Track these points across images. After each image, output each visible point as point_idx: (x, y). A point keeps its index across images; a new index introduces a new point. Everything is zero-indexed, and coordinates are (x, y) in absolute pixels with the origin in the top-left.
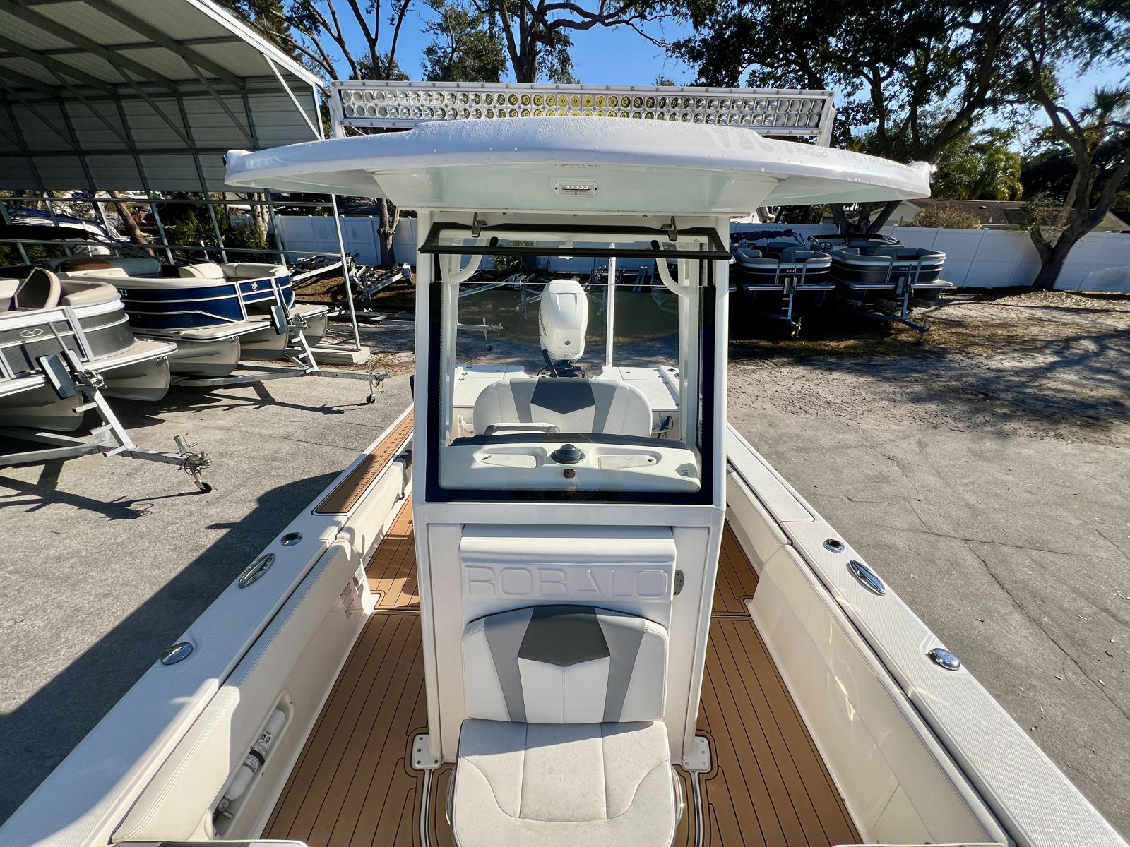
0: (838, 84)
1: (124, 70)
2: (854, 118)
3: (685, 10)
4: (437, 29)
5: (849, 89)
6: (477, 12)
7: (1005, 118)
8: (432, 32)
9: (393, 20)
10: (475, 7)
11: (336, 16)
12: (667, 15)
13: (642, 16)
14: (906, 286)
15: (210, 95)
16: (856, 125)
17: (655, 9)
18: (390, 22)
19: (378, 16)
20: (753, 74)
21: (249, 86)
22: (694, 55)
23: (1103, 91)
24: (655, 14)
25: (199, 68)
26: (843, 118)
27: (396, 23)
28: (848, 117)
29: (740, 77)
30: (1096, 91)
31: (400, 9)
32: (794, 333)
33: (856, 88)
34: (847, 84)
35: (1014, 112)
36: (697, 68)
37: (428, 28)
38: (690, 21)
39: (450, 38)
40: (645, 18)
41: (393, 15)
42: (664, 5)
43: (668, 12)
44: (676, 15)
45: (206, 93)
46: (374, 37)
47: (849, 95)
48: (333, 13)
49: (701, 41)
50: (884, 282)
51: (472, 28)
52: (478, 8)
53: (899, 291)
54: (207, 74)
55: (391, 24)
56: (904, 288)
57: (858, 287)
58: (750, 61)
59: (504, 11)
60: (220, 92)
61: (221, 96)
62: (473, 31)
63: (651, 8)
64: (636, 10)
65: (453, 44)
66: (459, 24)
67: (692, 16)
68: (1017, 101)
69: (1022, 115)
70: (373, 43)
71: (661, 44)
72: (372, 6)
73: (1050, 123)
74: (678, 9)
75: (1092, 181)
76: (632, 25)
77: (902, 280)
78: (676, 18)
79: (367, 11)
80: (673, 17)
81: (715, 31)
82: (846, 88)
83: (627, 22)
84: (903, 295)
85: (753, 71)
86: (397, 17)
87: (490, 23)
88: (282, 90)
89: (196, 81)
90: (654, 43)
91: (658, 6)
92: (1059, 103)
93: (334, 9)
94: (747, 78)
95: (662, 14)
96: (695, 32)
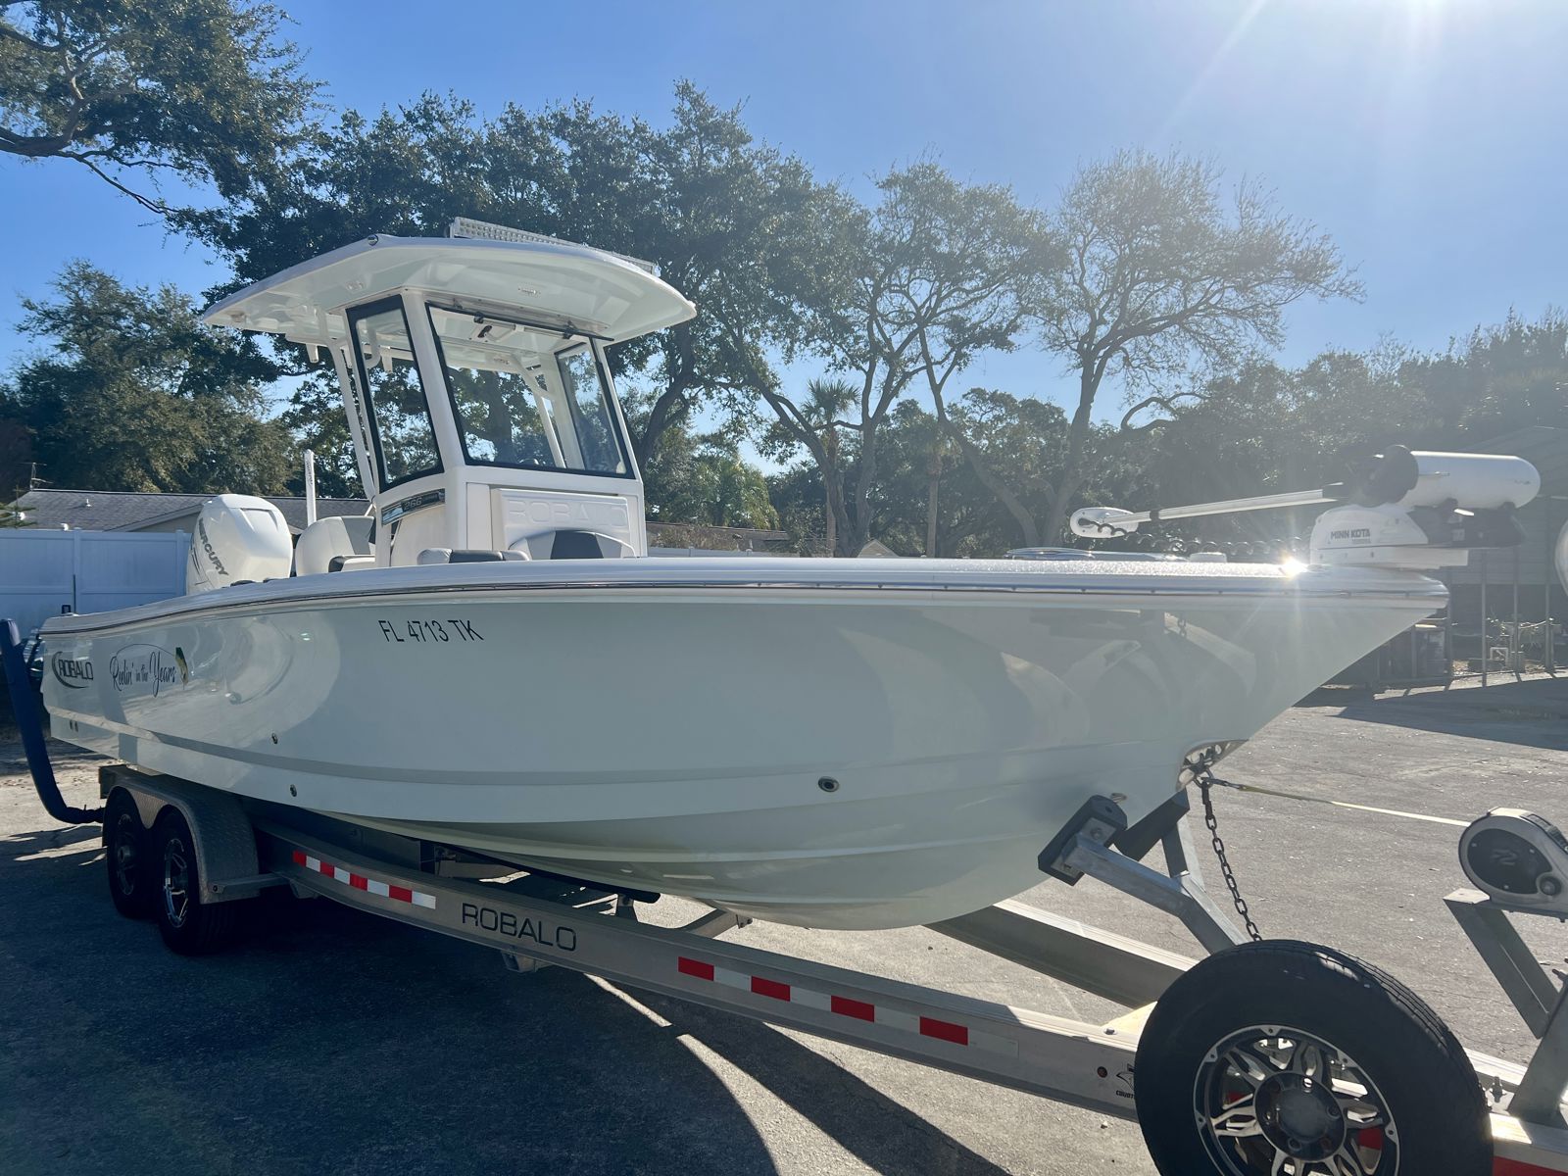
3: (201, 164)
7: (724, 406)
12: (165, 165)
13: (109, 157)
17: (139, 149)
22: (227, 239)
23: (818, 383)
24: (139, 157)
30: (812, 386)
35: (731, 398)
36: (235, 260)
38: (214, 184)
40: (120, 160)
43: (164, 159)
44: (183, 169)
63: (125, 145)
67: (217, 176)
68: (731, 385)
69: (743, 404)
71: (160, 207)
73: (776, 417)
74: (185, 159)
75: (840, 487)
76: (90, 164)
78: (184, 172)
80: (177, 171)
83: (80, 158)
90: (140, 202)
91: (144, 148)
92: (777, 391)
95: (152, 159)
96: (225, 202)
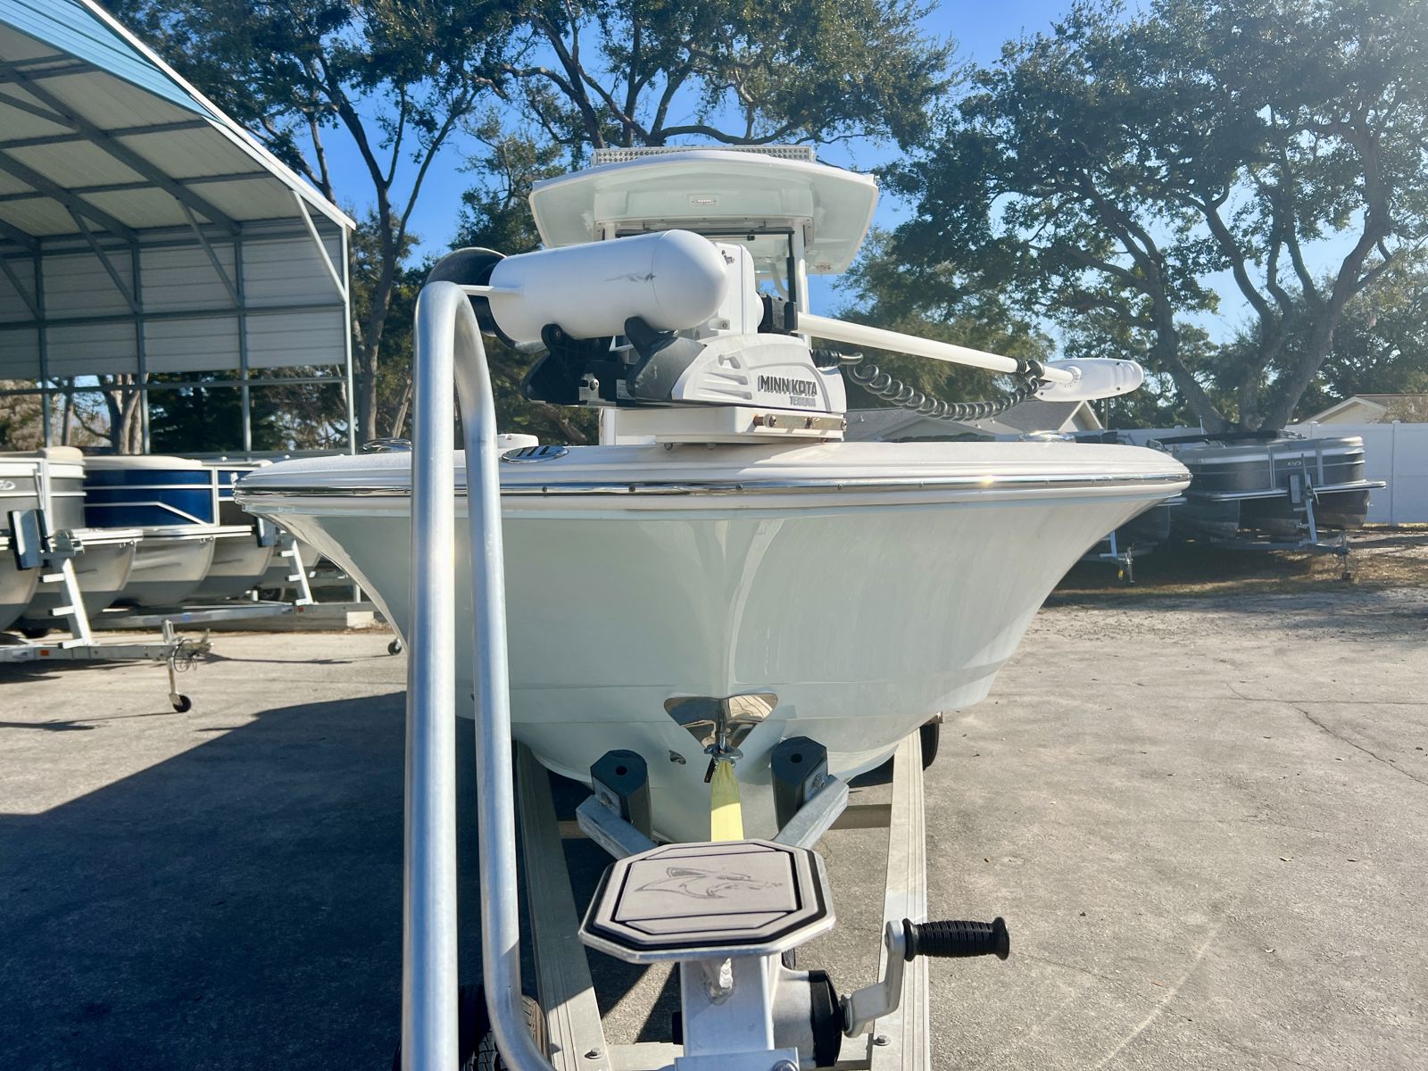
0: (1158, 216)
1: (83, 218)
2: (1196, 263)
3: (882, 127)
4: (484, 167)
5: (1179, 222)
6: (551, 143)
8: (476, 171)
9: (419, 156)
10: (550, 135)
11: (323, 155)
12: (856, 136)
13: (817, 138)
14: (1304, 491)
15: (199, 243)
16: (1203, 272)
17: (835, 128)
18: (414, 158)
19: (396, 151)
20: (1011, 207)
21: (247, 231)
22: (907, 185)
24: (836, 134)
25: (194, 212)
26: (1178, 264)
27: (423, 160)
28: (1184, 262)
29: (990, 213)
31: (431, 142)
32: (1121, 572)
33: (1189, 220)
34: (1172, 216)
36: (916, 203)
37: (469, 166)
38: (894, 142)
39: (506, 178)
40: (822, 141)
41: (420, 150)
42: (851, 122)
43: (856, 131)
44: (870, 134)
45: (195, 242)
46: (386, 179)
47: (1181, 230)
48: (319, 151)
49: (912, 165)
50: (1268, 488)
51: (543, 164)
52: (555, 137)
53: (1296, 499)
54: (200, 218)
55: (416, 161)
56: (1302, 493)
57: (1225, 497)
58: (1000, 190)
59: (598, 139)
60: (210, 240)
61: (212, 245)
62: (543, 168)
63: (829, 127)
64: (807, 130)
65: (510, 185)
66: (521, 158)
67: (895, 134)
70: (382, 186)
72: (390, 140)
74: (872, 126)
77: (1294, 480)
78: (871, 138)
79: (381, 147)
80: (865, 138)
81: (936, 152)
82: (1172, 221)
84: (1303, 504)
85: (1011, 203)
86: (425, 153)
87: (573, 156)
88: (307, 232)
89: (185, 227)
91: (840, 125)
93: (321, 145)
94: (1004, 214)
95: (848, 133)
96: (902, 154)
